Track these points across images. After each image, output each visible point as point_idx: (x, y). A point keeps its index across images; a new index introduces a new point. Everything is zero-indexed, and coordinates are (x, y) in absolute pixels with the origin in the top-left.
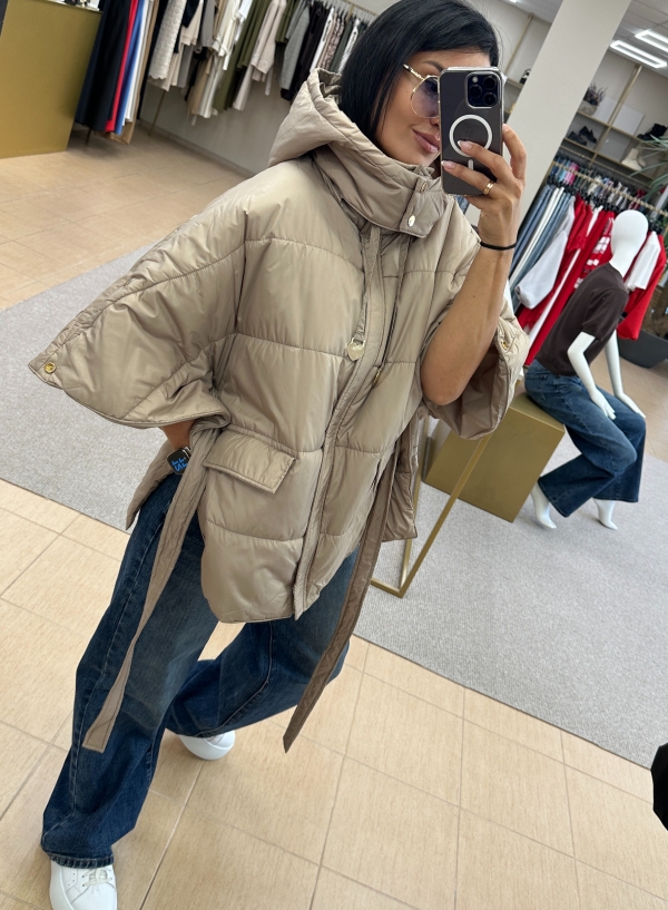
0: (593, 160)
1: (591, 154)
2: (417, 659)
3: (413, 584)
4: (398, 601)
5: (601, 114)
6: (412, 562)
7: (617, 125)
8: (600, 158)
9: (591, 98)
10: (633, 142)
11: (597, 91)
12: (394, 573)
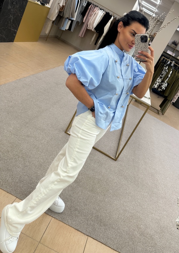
4: (115, 162)
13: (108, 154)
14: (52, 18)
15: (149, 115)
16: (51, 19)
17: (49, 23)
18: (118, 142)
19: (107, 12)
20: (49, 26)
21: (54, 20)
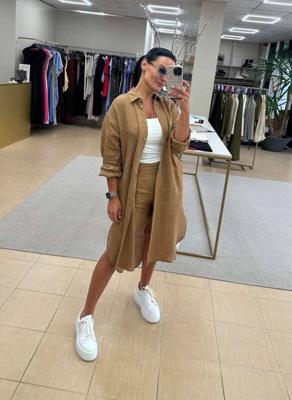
0: (229, 81)
1: (227, 79)
2: (229, 280)
3: (217, 253)
4: (214, 261)
5: (226, 63)
6: (214, 246)
7: (233, 65)
8: (231, 79)
9: (220, 59)
10: (241, 69)
11: (221, 55)
12: (209, 251)
13: (198, 253)
15: (234, 177)
18: (205, 232)
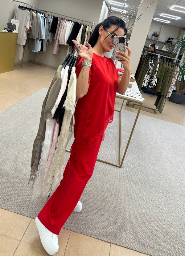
10: (164, 44)
14: (23, 43)
16: (21, 44)
17: (20, 49)
19: (75, 22)
20: (21, 51)
21: (24, 44)
